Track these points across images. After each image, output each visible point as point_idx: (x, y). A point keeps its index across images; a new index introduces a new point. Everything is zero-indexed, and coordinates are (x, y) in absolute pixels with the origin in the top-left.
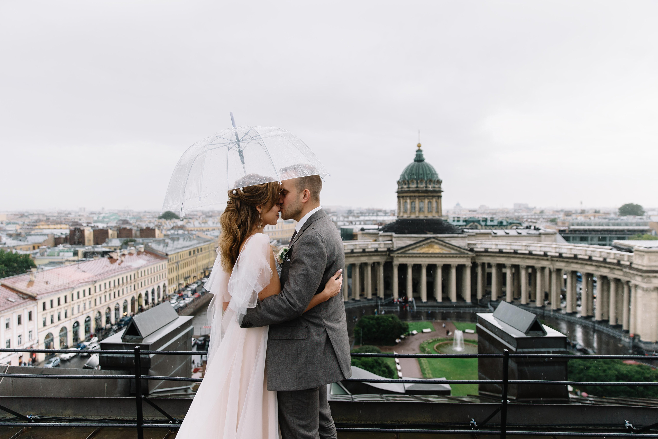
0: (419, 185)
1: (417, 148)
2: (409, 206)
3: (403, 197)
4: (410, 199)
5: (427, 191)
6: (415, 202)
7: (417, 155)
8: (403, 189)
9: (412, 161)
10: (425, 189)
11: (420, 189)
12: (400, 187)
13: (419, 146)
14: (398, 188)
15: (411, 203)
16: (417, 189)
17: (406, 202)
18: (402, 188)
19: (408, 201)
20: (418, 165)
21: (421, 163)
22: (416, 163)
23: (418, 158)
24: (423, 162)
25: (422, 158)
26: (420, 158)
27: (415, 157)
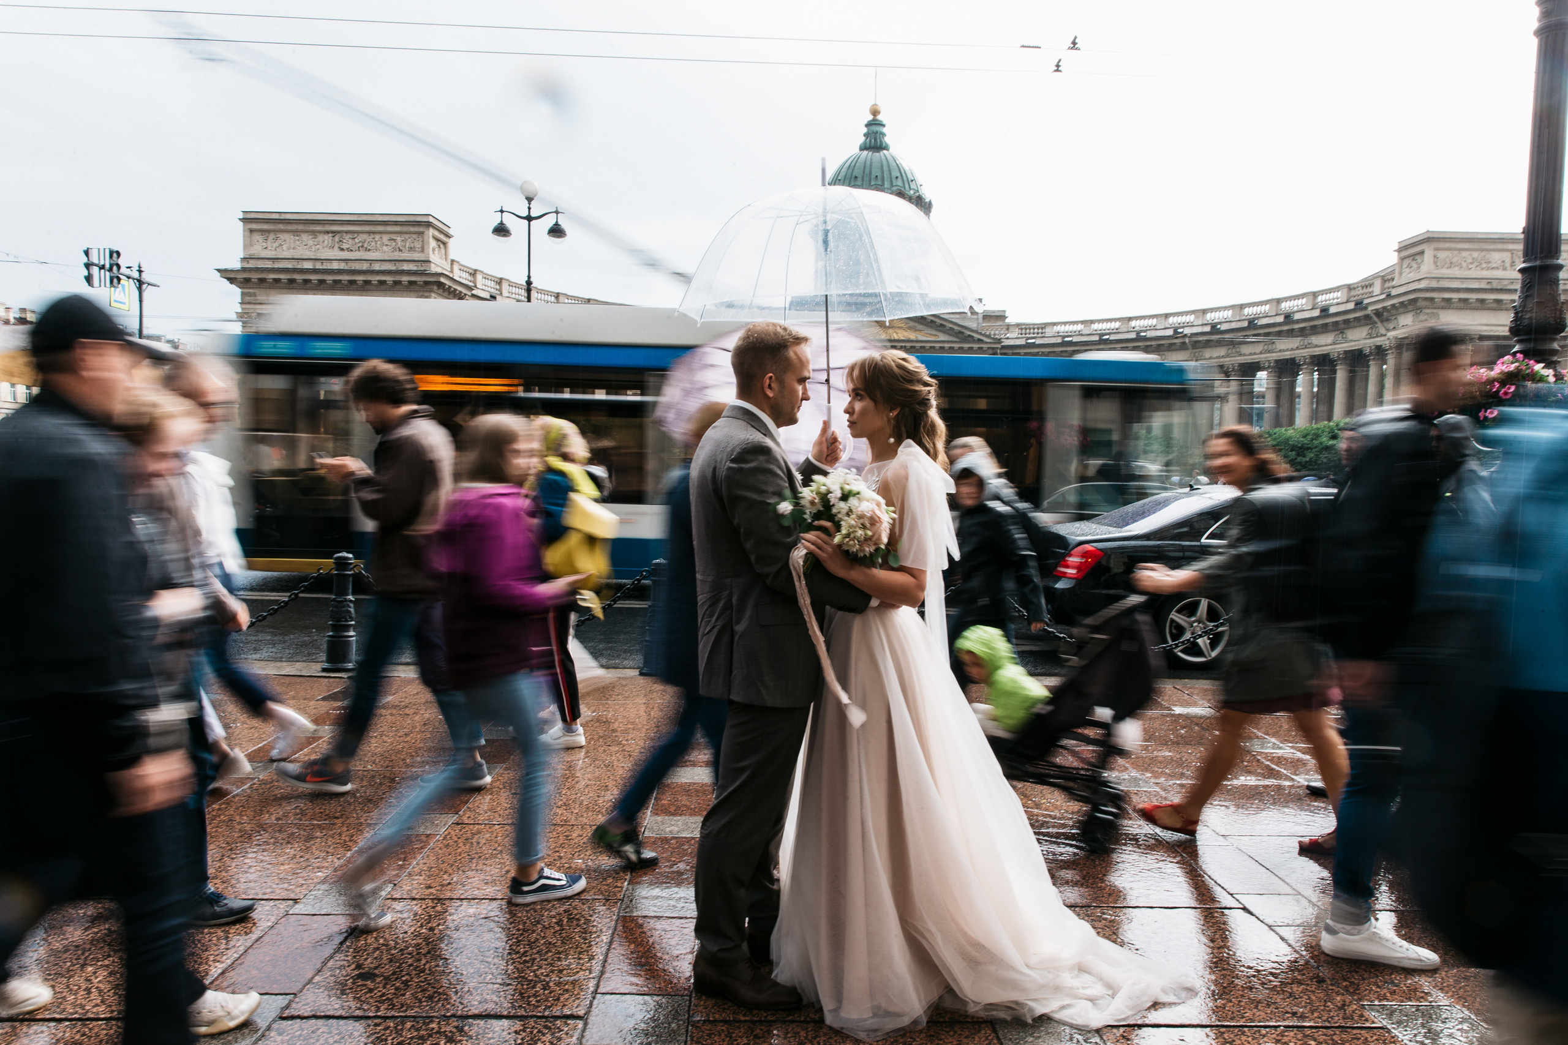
1: (871, 117)
7: (866, 135)
9: (855, 150)
13: (875, 113)
20: (869, 157)
21: (877, 154)
22: (865, 153)
23: (870, 141)
24: (885, 152)
25: (881, 142)
26: (875, 140)
27: (863, 139)
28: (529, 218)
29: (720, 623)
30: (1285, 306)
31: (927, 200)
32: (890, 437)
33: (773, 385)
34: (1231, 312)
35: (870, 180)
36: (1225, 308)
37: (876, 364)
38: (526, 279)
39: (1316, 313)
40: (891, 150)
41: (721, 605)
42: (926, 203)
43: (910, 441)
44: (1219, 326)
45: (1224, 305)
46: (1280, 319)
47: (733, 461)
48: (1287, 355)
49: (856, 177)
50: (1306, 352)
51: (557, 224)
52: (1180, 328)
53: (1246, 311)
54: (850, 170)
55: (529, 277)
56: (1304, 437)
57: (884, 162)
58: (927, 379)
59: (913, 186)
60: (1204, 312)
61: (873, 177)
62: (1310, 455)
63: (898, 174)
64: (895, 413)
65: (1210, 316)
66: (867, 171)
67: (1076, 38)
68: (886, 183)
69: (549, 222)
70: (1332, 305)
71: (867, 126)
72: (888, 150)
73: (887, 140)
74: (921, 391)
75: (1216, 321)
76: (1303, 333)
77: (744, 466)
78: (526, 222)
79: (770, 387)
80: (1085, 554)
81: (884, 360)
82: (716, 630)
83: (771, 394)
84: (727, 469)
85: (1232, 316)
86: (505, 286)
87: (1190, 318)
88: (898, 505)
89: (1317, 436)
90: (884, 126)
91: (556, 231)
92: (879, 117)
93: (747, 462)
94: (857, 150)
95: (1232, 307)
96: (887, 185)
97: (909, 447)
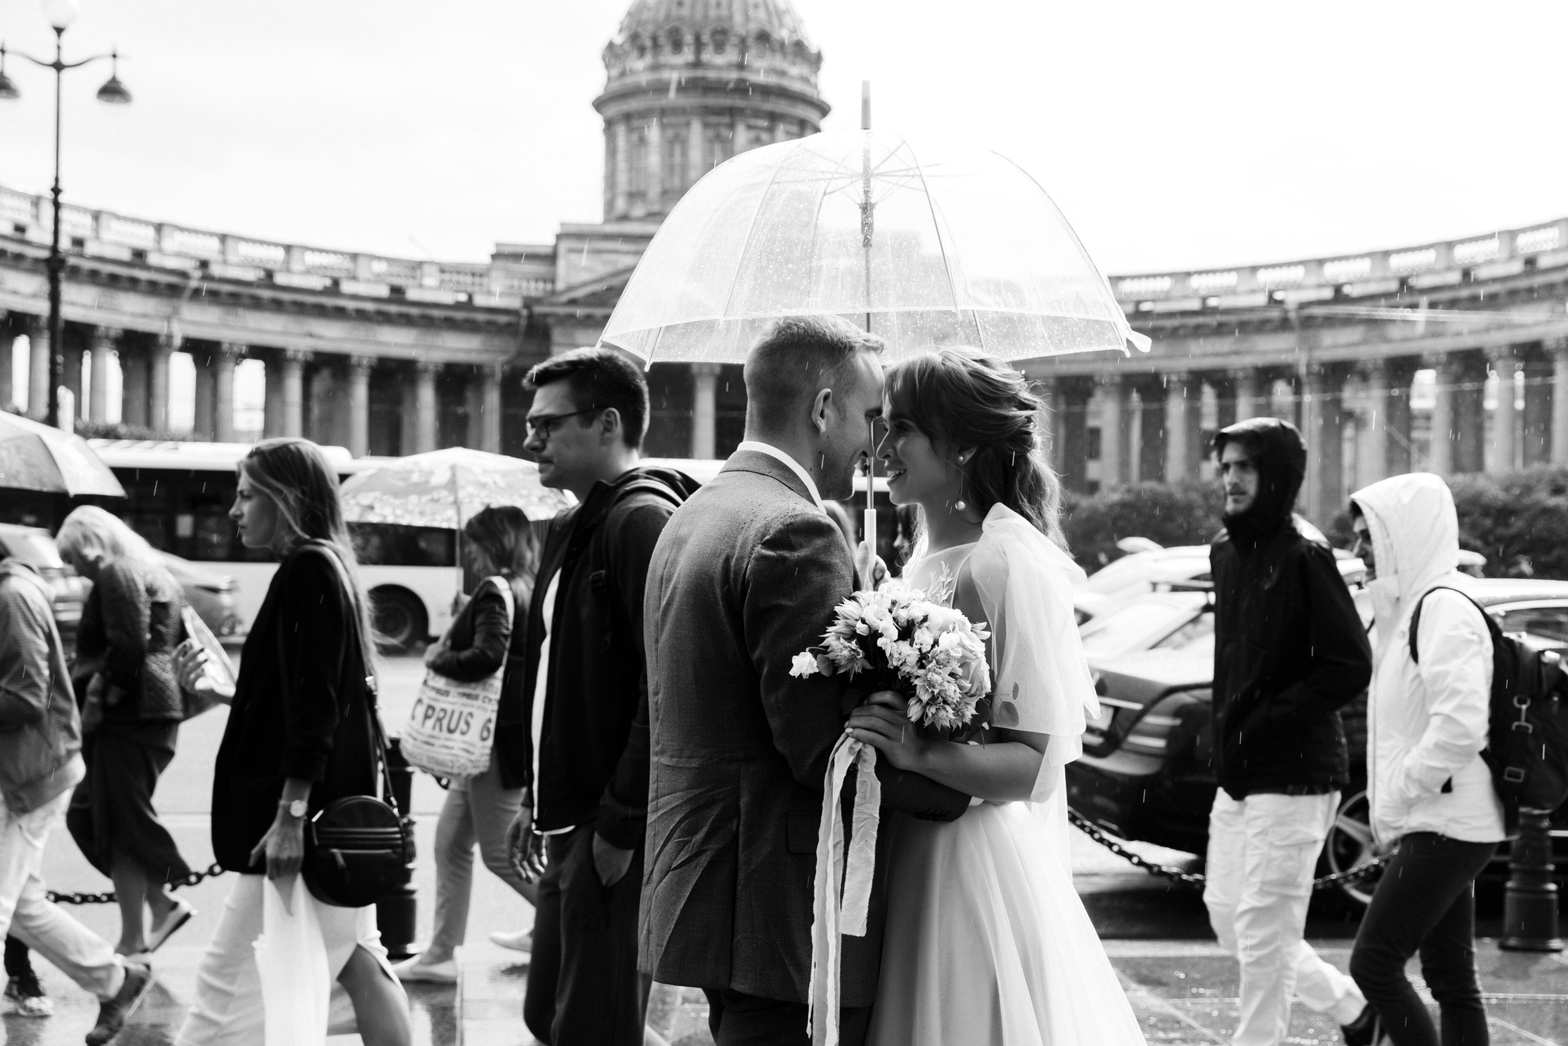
0: (707, 56)
2: (654, 160)
3: (628, 117)
4: (663, 127)
5: (742, 88)
6: (684, 143)
8: (629, 80)
10: (733, 75)
11: (712, 75)
12: (615, 72)
14: (609, 79)
15: (668, 143)
16: (699, 73)
17: (642, 141)
18: (623, 74)
19: (653, 133)
28: (58, 66)
30: (1463, 254)
31: (814, 49)
32: (958, 500)
33: (827, 412)
34: (1366, 263)
36: (1357, 256)
37: (933, 369)
38: (52, 184)
39: (1517, 267)
41: (715, 812)
42: (810, 54)
43: (999, 508)
44: (1346, 290)
46: (1455, 277)
47: (767, 545)
48: (1468, 342)
50: (1504, 338)
51: (114, 78)
53: (1394, 262)
55: (57, 180)
56: (1507, 489)
58: (1025, 395)
59: (787, 20)
62: (1517, 524)
64: (969, 456)
65: (1330, 271)
70: (1544, 252)
74: (1014, 417)
76: (1493, 302)
77: (787, 554)
78: (53, 72)
79: (822, 415)
80: (1180, 712)
81: (949, 364)
82: (704, 860)
83: (822, 425)
84: (756, 559)
85: (1370, 270)
88: (994, 623)
89: (1528, 489)
91: (112, 91)
93: (792, 548)
96: (738, 18)
97: (1002, 516)
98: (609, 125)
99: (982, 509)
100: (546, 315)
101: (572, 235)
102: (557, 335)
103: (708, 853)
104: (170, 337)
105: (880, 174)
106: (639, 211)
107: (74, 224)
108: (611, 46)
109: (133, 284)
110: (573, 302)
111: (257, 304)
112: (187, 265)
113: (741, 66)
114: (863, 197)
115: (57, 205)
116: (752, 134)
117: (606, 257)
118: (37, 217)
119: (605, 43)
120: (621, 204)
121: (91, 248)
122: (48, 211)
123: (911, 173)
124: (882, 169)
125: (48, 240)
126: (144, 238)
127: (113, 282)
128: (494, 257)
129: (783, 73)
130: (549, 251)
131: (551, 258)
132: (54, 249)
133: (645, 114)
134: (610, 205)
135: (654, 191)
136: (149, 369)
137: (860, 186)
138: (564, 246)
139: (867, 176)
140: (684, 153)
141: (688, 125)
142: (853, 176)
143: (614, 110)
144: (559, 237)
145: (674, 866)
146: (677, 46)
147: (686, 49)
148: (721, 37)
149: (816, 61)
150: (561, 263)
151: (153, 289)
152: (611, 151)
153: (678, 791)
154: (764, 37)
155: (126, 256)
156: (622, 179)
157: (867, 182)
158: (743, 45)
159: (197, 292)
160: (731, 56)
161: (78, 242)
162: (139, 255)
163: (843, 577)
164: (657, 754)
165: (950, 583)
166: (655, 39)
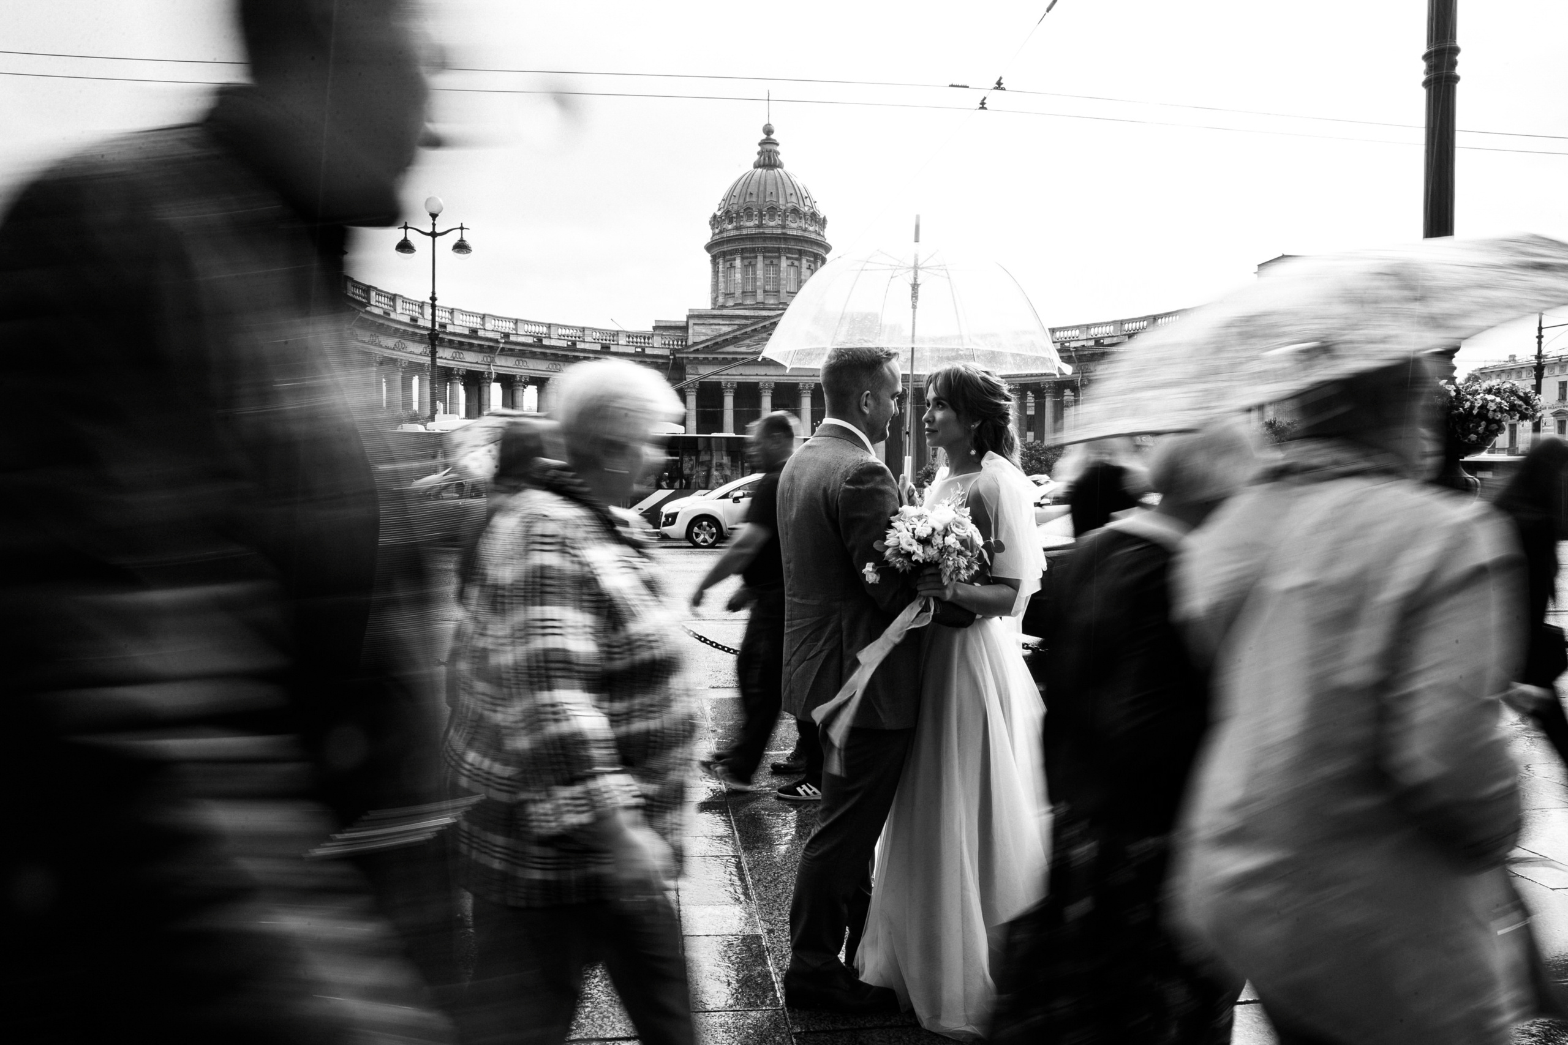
0: (765, 221)
1: (764, 137)
2: (738, 276)
3: (724, 254)
4: (743, 259)
5: (786, 238)
6: (754, 266)
7: (760, 153)
8: (723, 235)
9: (750, 168)
10: (780, 231)
11: (767, 231)
12: (716, 230)
13: (768, 131)
14: (714, 234)
15: (745, 267)
16: (761, 230)
17: (732, 267)
18: (721, 232)
19: (738, 262)
20: (764, 175)
21: (772, 171)
22: (760, 170)
23: (764, 159)
24: (779, 169)
25: (775, 160)
26: (769, 158)
27: (757, 157)
28: (434, 235)
29: (828, 648)
31: (822, 217)
32: (971, 449)
33: (869, 402)
34: (1112, 327)
35: (765, 197)
36: (1107, 324)
38: (431, 295)
40: (785, 168)
41: (829, 628)
42: (820, 219)
43: (990, 453)
44: (1102, 341)
45: (1106, 321)
47: (849, 482)
49: (751, 194)
51: (462, 240)
52: (1066, 342)
53: (1126, 326)
54: (745, 187)
57: (779, 180)
58: (1006, 393)
59: (807, 202)
60: (1088, 327)
61: (768, 193)
63: (793, 192)
64: (977, 425)
65: (1093, 332)
66: (762, 188)
67: (1001, 78)
68: (781, 199)
69: (454, 237)
71: (760, 144)
72: (782, 168)
73: (781, 158)
75: (1099, 336)
77: (860, 487)
78: (430, 238)
79: (866, 405)
82: (823, 655)
83: (867, 411)
84: (843, 491)
85: (1114, 331)
86: (399, 302)
87: (1076, 333)
90: (777, 144)
91: (461, 247)
92: (772, 136)
93: (863, 483)
94: (752, 168)
95: (1114, 323)
96: (782, 201)
97: (992, 458)
98: (714, 259)
99: (981, 454)
100: (683, 358)
101: (697, 317)
102: (689, 369)
103: (826, 651)
104: (490, 373)
105: (923, 268)
106: (731, 303)
107: (442, 317)
108: (715, 216)
109: (471, 347)
110: (697, 351)
111: (534, 356)
112: (497, 336)
113: (783, 227)
114: (913, 280)
115: (433, 306)
116: (789, 262)
117: (713, 327)
118: (422, 314)
119: (711, 215)
120: (721, 300)
121: (450, 329)
122: (428, 311)
123: (941, 268)
124: (924, 265)
125: (429, 325)
126: (475, 323)
127: (461, 346)
128: (655, 328)
129: (805, 230)
130: (684, 324)
131: (685, 328)
132: (433, 329)
133: (733, 252)
134: (715, 300)
135: (738, 293)
136: (480, 390)
137: (912, 274)
138: (691, 322)
139: (916, 268)
140: (754, 273)
141: (756, 257)
142: (908, 268)
143: (716, 251)
144: (689, 317)
145: (808, 658)
146: (750, 217)
147: (754, 218)
148: (773, 210)
149: (823, 223)
150: (690, 331)
151: (481, 349)
152: (716, 272)
153: (808, 617)
154: (795, 211)
155: (467, 332)
156: (722, 286)
157: (916, 273)
158: (784, 216)
159: (503, 349)
160: (778, 221)
161: (443, 326)
162: (474, 331)
163: (893, 496)
164: (789, 595)
165: (963, 495)
166: (738, 213)
